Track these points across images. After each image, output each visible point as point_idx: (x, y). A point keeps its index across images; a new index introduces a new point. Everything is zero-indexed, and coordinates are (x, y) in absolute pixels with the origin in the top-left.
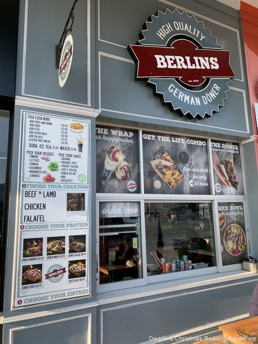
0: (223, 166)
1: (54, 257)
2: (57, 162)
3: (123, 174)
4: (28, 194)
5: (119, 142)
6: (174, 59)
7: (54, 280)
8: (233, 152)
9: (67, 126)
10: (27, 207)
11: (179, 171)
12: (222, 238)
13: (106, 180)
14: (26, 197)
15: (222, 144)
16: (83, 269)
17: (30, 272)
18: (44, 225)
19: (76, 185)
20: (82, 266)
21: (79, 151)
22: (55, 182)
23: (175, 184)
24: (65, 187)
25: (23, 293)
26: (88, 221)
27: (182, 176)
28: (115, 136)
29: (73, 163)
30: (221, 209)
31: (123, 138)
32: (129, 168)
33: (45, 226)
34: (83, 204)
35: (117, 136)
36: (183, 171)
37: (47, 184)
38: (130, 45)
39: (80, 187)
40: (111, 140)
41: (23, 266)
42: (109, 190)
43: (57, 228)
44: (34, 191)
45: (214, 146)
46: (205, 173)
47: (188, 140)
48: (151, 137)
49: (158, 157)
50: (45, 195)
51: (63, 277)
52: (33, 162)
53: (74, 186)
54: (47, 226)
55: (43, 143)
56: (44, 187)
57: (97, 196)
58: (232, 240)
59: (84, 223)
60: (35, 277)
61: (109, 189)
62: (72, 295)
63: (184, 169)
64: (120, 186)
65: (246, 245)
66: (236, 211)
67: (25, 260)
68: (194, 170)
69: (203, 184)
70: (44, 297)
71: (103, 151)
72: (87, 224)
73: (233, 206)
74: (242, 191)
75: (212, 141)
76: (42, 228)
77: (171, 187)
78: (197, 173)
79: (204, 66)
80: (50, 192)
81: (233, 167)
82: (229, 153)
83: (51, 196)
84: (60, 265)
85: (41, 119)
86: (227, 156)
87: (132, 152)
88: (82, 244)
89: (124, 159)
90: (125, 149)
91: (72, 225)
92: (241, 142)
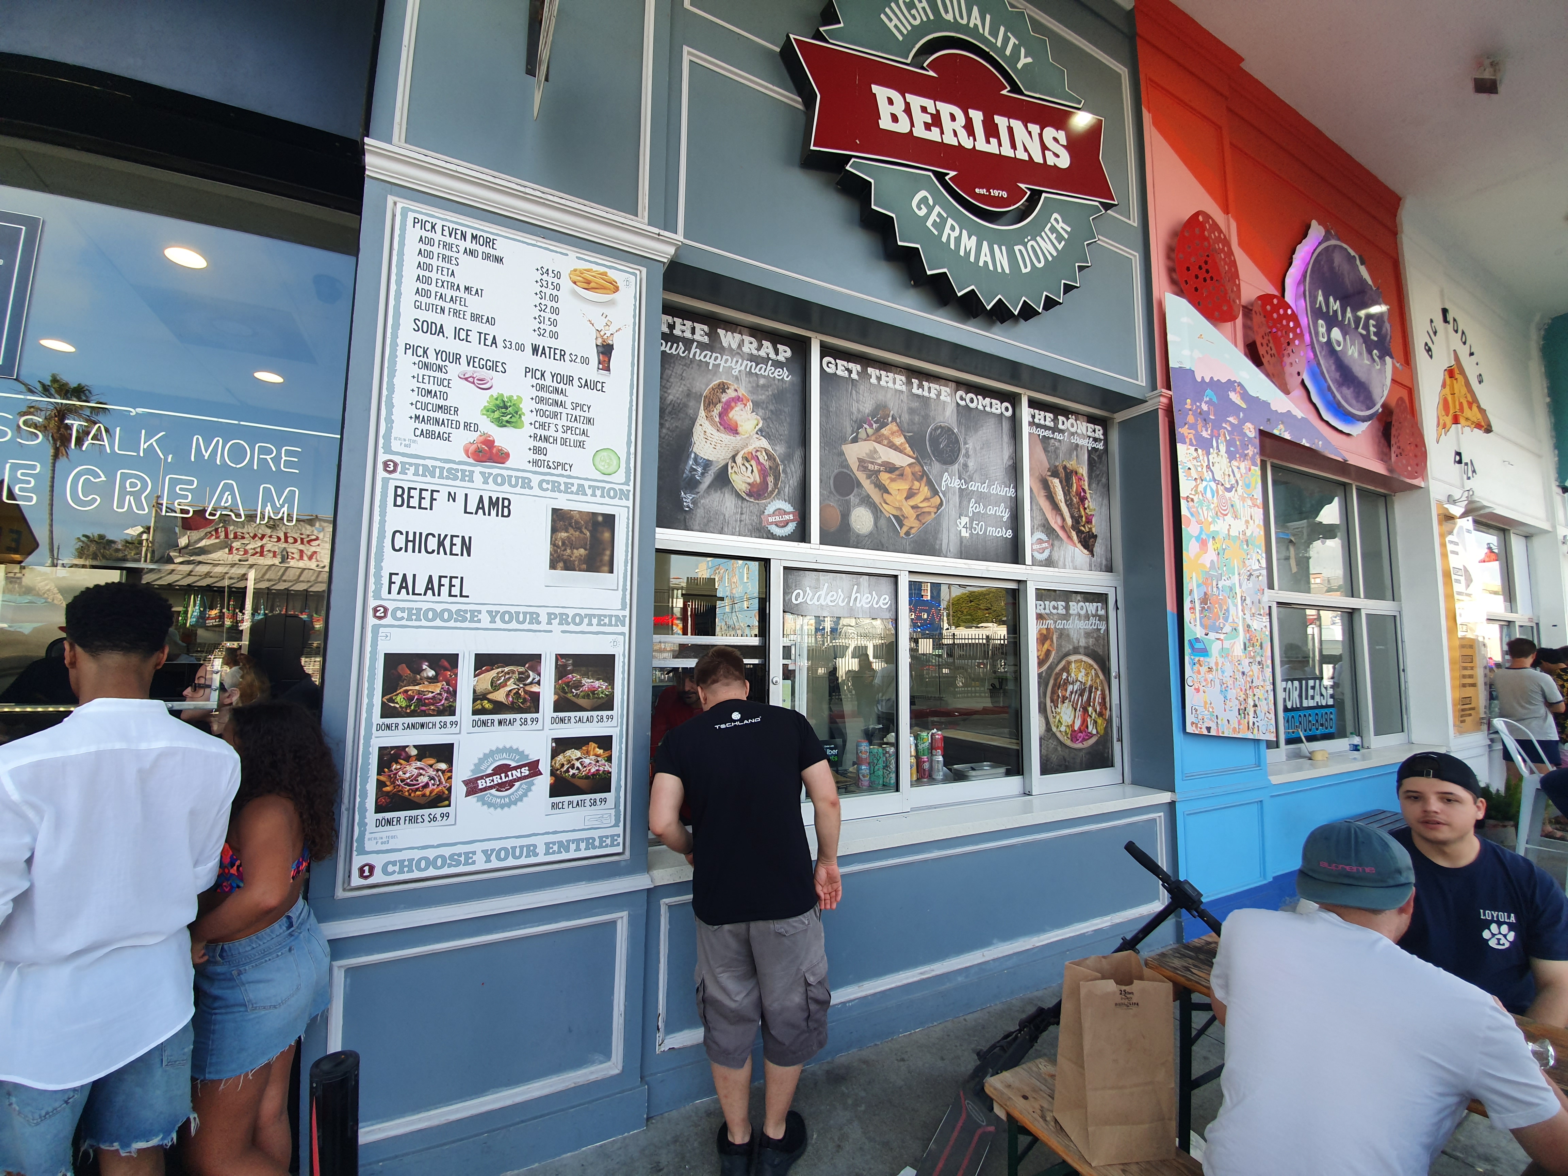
0: (1056, 481)
1: (500, 723)
2: (519, 398)
3: (755, 478)
4: (405, 496)
5: (744, 373)
6: (934, 112)
7: (498, 800)
8: (1089, 445)
9: (558, 275)
10: (400, 541)
11: (930, 483)
12: (1042, 695)
14: (395, 505)
15: (1059, 417)
16: (601, 769)
17: (408, 768)
18: (466, 611)
19: (586, 484)
20: (598, 756)
21: (601, 366)
22: (508, 464)
23: (916, 524)
24: (545, 485)
25: (380, 841)
26: (623, 608)
27: (937, 500)
28: (731, 352)
29: (576, 406)
30: (1045, 609)
31: (757, 360)
32: (775, 459)
33: (468, 616)
34: (608, 553)
35: (739, 353)
36: (940, 486)
37: (478, 469)
38: (792, 36)
39: (598, 493)
40: (718, 362)
41: (381, 749)
42: (706, 525)
43: (514, 625)
44: (430, 487)
45: (1036, 421)
46: (1004, 499)
47: (960, 393)
48: (847, 369)
49: (868, 436)
50: (472, 507)
51: (529, 789)
52: (427, 387)
53: (576, 486)
54: (474, 616)
55: (467, 324)
56: (467, 479)
57: (657, 536)
58: (1070, 701)
59: (611, 616)
60: (426, 785)
61: (705, 520)
62: (560, 852)
63: (944, 479)
64: (742, 514)
65: (1111, 716)
66: (1087, 617)
67: (388, 727)
68: (974, 486)
69: (999, 532)
70: (460, 855)
71: (689, 394)
72: (620, 621)
73: (1079, 601)
74: (1106, 560)
75: (1033, 403)
76: (456, 620)
77: (903, 532)
78: (982, 498)
79: (1026, 150)
80: (490, 498)
81: (1086, 487)
82: (1077, 445)
83: (493, 513)
84: (521, 750)
85: (464, 236)
86: (1071, 455)
87: (786, 410)
88: (600, 685)
89: (757, 428)
90: (763, 397)
91: (566, 620)
92: (1116, 415)
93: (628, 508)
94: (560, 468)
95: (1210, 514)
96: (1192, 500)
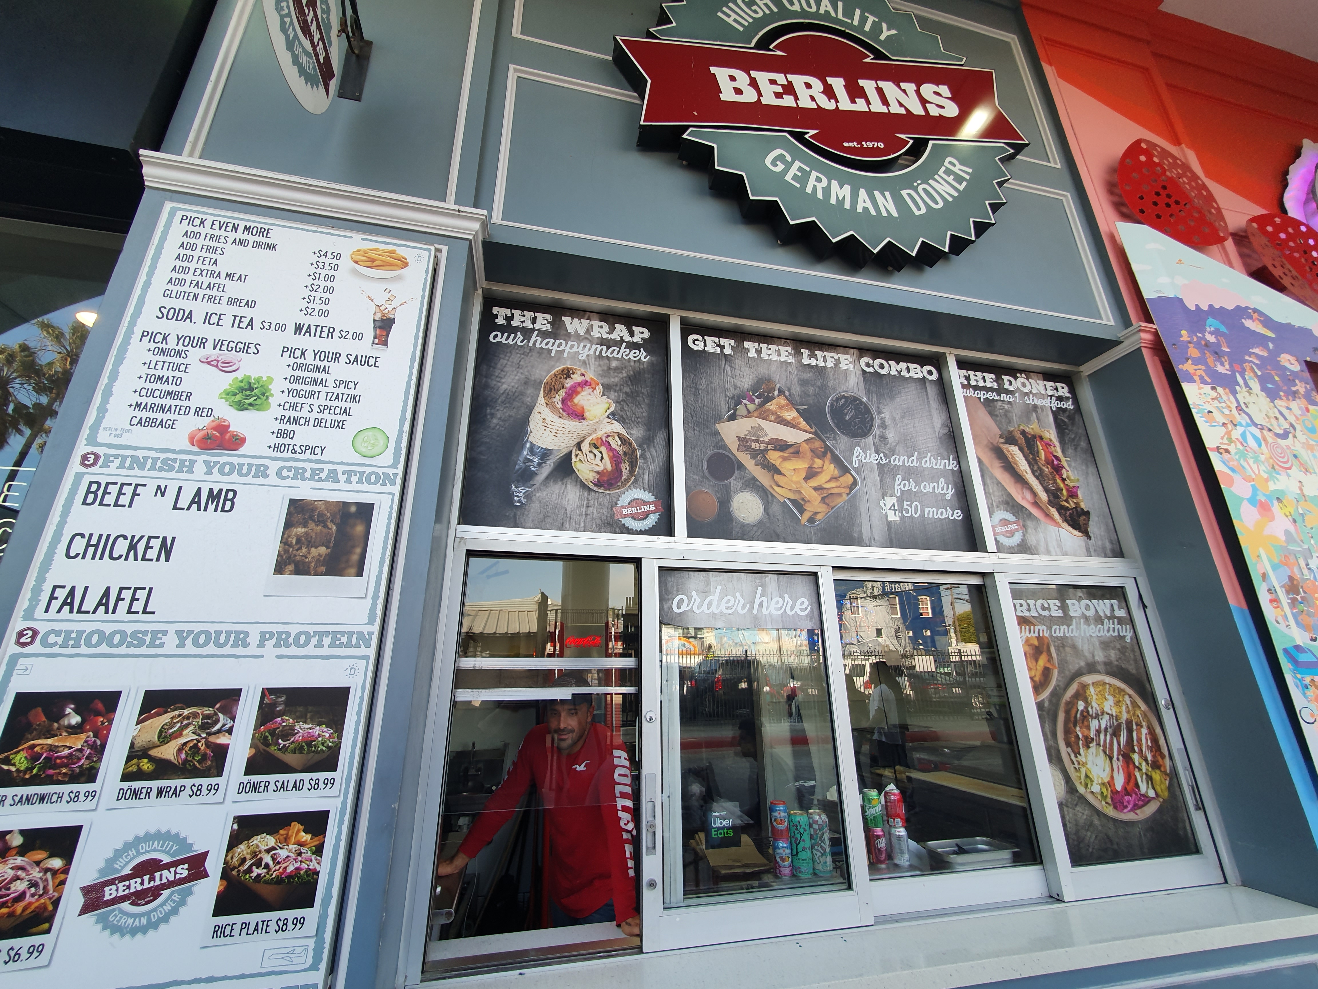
0: (1014, 450)
1: (160, 793)
2: (270, 379)
3: (605, 465)
4: (100, 493)
5: (593, 356)
6: (786, 83)
7: (130, 921)
8: (1052, 405)
9: (337, 256)
10: (79, 546)
11: (836, 460)
12: (1050, 736)
13: (532, 482)
14: (84, 503)
15: (1003, 377)
16: (304, 866)
18: (145, 633)
19: (340, 469)
20: (301, 844)
21: (376, 341)
22: (243, 450)
23: (822, 508)
24: (285, 473)
26: (371, 622)
27: (848, 479)
28: (578, 338)
29: (339, 383)
30: (1029, 610)
31: (608, 344)
32: (630, 444)
33: (148, 638)
35: (586, 338)
36: (851, 463)
37: (202, 458)
38: (618, 38)
39: (355, 478)
40: (562, 348)
43: (211, 649)
44: (135, 481)
46: (943, 473)
47: (864, 360)
48: (718, 345)
49: (749, 412)
50: (184, 501)
51: (183, 902)
52: (159, 373)
53: (326, 472)
54: (156, 638)
55: (221, 308)
56: (186, 469)
57: (466, 535)
58: (1098, 744)
59: (350, 634)
60: (20, 897)
63: (855, 455)
64: (588, 507)
65: (1174, 769)
66: (1099, 620)
68: (898, 460)
69: (942, 513)
71: (526, 382)
72: (364, 639)
73: (1081, 598)
74: (1111, 542)
75: (962, 364)
76: (130, 645)
77: (804, 519)
78: (910, 473)
79: (901, 104)
80: (211, 490)
81: (1059, 454)
82: (1035, 407)
83: (211, 507)
84: (182, 835)
85: (235, 228)
86: (1028, 417)
87: (644, 391)
88: (322, 732)
89: (609, 411)
90: (617, 379)
91: (286, 640)
92: (1082, 368)
93: (393, 494)
94: (308, 452)
95: (1262, 468)
96: (1227, 451)
